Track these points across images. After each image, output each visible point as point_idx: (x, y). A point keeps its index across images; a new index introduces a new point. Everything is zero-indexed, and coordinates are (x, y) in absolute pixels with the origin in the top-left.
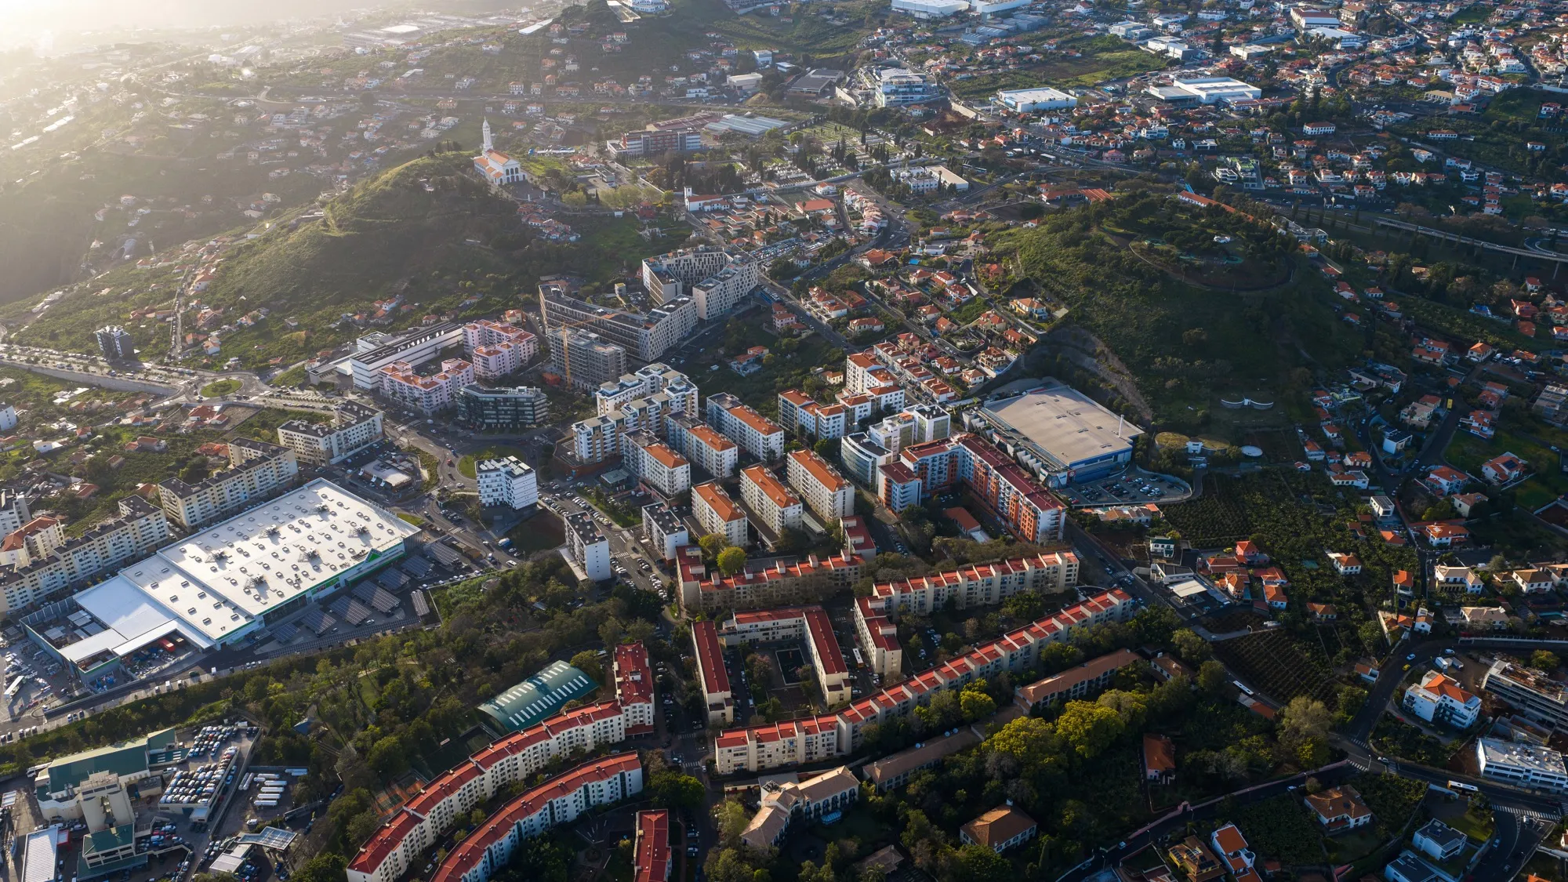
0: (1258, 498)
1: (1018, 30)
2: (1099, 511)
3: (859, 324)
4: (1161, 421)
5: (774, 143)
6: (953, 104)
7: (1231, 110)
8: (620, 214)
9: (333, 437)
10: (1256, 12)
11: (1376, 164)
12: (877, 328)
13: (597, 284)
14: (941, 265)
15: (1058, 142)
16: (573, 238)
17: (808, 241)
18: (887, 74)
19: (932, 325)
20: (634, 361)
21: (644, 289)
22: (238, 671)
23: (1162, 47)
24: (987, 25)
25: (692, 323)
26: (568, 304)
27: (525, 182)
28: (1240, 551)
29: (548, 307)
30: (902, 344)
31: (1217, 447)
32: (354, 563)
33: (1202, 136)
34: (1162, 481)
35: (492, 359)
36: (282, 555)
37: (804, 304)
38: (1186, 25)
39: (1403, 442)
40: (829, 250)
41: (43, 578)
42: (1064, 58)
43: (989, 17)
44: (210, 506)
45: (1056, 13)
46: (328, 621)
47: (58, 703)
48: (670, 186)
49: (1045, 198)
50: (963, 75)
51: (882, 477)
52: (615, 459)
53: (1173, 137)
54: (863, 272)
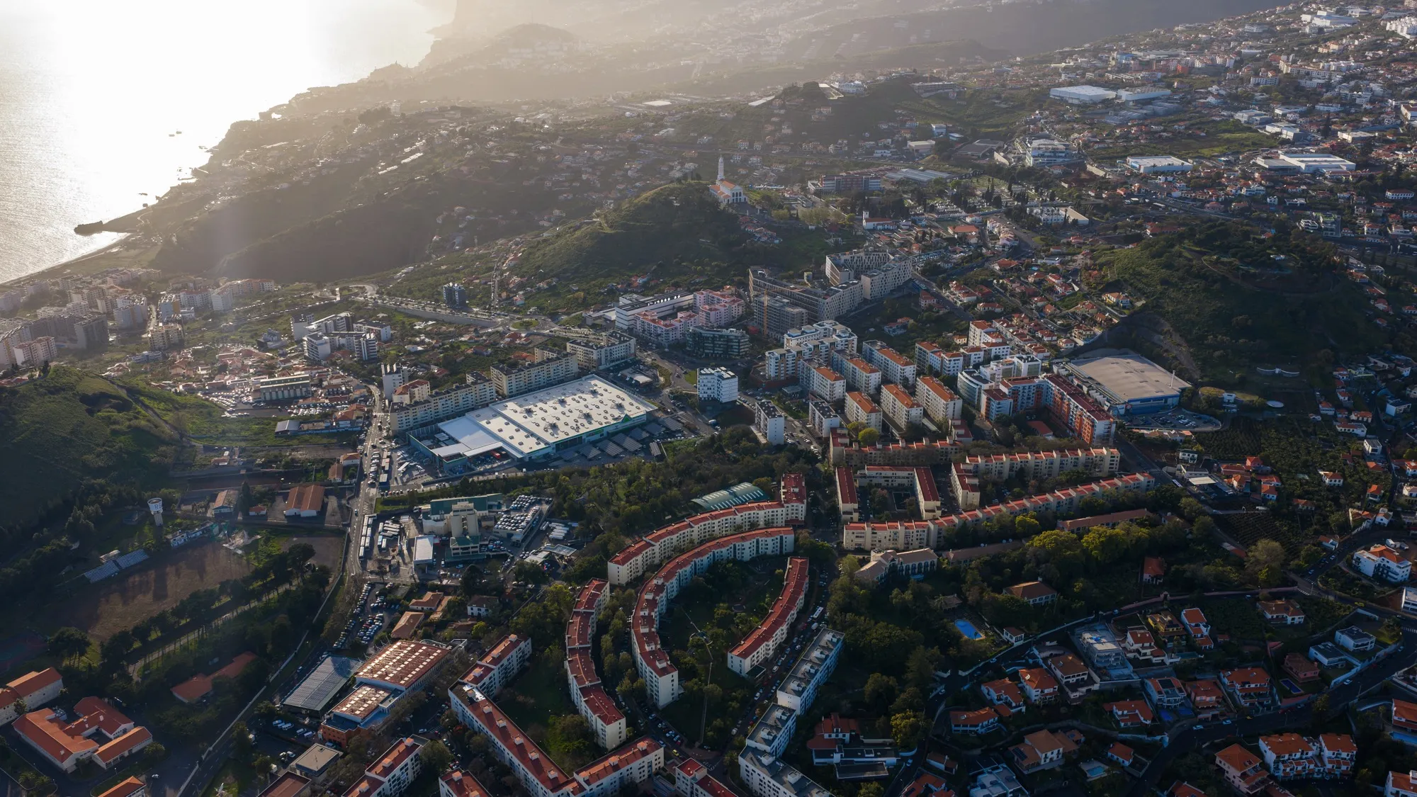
0: (1273, 434)
1: (1155, 114)
2: (1145, 432)
3: (984, 306)
4: (1206, 379)
5: (939, 187)
6: (1088, 166)
7: (1326, 178)
8: (813, 227)
9: (603, 350)
10: (1369, 107)
12: (998, 310)
13: (791, 272)
14: (1054, 270)
15: (1169, 194)
16: (777, 241)
17: (955, 252)
18: (1036, 143)
19: (1041, 310)
20: (813, 318)
21: (826, 277)
22: (539, 472)
23: (1278, 130)
24: (1129, 109)
25: (858, 300)
26: (770, 281)
27: (745, 202)
28: (1248, 463)
29: (755, 282)
30: (1015, 321)
31: (1246, 398)
32: (613, 422)
33: (1295, 195)
34: (1200, 418)
35: (713, 313)
36: (568, 414)
37: (945, 293)
38: (1302, 115)
39: (1402, 407)
40: (970, 259)
41: (420, 412)
42: (1190, 136)
43: (1131, 103)
44: (522, 383)
45: (1189, 103)
46: (594, 452)
47: (430, 479)
48: (853, 211)
49: (1148, 232)
50: (1101, 146)
51: (984, 398)
52: (793, 380)
53: (1268, 195)
54: (993, 273)
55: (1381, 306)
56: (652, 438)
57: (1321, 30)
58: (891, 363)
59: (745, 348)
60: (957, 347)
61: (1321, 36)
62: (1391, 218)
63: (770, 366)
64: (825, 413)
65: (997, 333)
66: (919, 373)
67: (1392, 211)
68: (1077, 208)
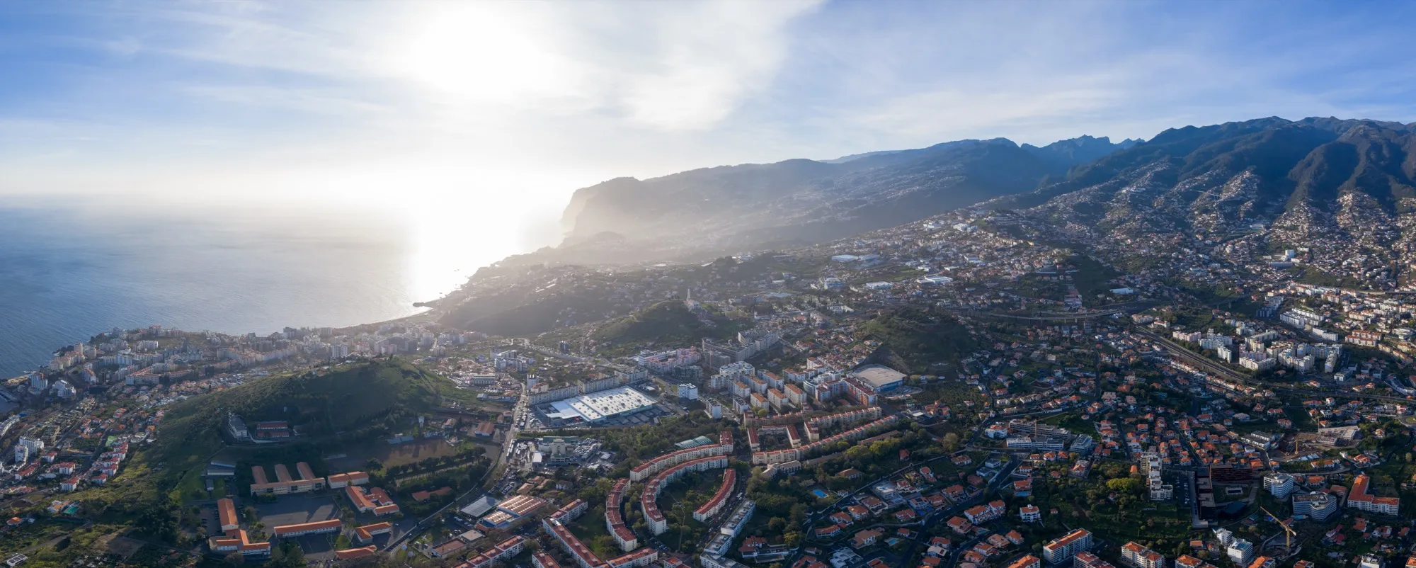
0: (943, 390)
1: (875, 265)
2: (891, 398)
3: (813, 351)
4: (912, 373)
5: (788, 300)
6: (851, 288)
7: (943, 286)
8: (732, 319)
9: (632, 375)
10: (953, 258)
11: (988, 298)
12: (819, 352)
13: (722, 340)
14: (842, 333)
15: (885, 297)
16: (715, 326)
17: (796, 328)
18: (828, 279)
19: (838, 351)
21: (738, 342)
22: (597, 429)
23: (922, 269)
24: (864, 264)
25: (754, 352)
26: (712, 345)
27: (702, 308)
28: (936, 404)
30: (827, 357)
31: (930, 378)
33: (933, 293)
34: (912, 389)
35: (685, 359)
36: (613, 403)
37: (794, 346)
38: (930, 262)
39: (989, 370)
40: (804, 331)
41: (543, 397)
42: (890, 274)
43: (865, 261)
45: (888, 259)
47: (544, 427)
48: (750, 312)
49: (879, 314)
50: (855, 279)
51: (816, 391)
52: (725, 389)
53: (923, 294)
54: (815, 336)
55: (973, 332)
56: (655, 416)
57: (931, 230)
58: (771, 379)
59: (701, 375)
60: (802, 370)
61: (932, 232)
62: (970, 298)
63: (713, 383)
64: (741, 403)
65: (819, 362)
66: (785, 383)
67: (969, 295)
68: (849, 306)
